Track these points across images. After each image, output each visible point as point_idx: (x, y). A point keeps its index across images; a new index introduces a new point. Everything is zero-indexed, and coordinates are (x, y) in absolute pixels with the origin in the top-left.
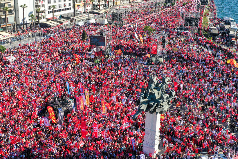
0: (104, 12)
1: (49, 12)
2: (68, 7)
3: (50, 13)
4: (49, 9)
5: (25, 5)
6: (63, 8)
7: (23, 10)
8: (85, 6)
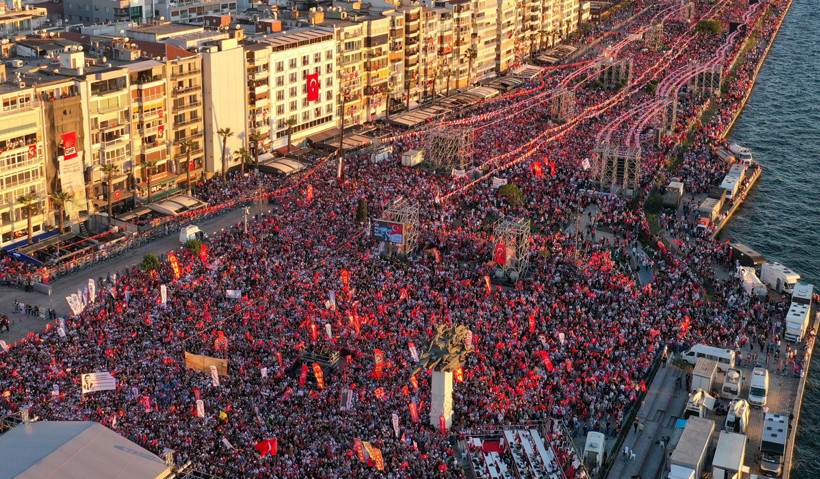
0: (419, 121)
1: (278, 135)
2: (324, 114)
3: (283, 135)
4: (280, 126)
5: (228, 130)
6: (313, 118)
7: (225, 141)
8: (368, 106)
